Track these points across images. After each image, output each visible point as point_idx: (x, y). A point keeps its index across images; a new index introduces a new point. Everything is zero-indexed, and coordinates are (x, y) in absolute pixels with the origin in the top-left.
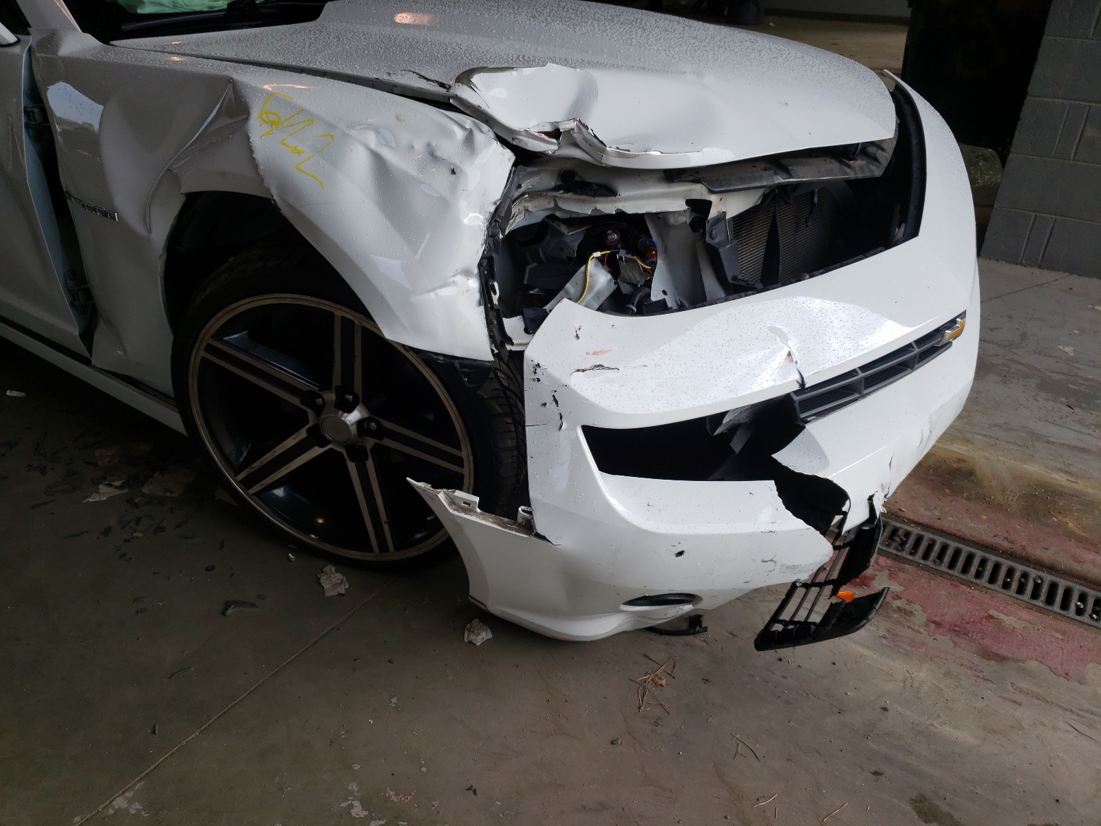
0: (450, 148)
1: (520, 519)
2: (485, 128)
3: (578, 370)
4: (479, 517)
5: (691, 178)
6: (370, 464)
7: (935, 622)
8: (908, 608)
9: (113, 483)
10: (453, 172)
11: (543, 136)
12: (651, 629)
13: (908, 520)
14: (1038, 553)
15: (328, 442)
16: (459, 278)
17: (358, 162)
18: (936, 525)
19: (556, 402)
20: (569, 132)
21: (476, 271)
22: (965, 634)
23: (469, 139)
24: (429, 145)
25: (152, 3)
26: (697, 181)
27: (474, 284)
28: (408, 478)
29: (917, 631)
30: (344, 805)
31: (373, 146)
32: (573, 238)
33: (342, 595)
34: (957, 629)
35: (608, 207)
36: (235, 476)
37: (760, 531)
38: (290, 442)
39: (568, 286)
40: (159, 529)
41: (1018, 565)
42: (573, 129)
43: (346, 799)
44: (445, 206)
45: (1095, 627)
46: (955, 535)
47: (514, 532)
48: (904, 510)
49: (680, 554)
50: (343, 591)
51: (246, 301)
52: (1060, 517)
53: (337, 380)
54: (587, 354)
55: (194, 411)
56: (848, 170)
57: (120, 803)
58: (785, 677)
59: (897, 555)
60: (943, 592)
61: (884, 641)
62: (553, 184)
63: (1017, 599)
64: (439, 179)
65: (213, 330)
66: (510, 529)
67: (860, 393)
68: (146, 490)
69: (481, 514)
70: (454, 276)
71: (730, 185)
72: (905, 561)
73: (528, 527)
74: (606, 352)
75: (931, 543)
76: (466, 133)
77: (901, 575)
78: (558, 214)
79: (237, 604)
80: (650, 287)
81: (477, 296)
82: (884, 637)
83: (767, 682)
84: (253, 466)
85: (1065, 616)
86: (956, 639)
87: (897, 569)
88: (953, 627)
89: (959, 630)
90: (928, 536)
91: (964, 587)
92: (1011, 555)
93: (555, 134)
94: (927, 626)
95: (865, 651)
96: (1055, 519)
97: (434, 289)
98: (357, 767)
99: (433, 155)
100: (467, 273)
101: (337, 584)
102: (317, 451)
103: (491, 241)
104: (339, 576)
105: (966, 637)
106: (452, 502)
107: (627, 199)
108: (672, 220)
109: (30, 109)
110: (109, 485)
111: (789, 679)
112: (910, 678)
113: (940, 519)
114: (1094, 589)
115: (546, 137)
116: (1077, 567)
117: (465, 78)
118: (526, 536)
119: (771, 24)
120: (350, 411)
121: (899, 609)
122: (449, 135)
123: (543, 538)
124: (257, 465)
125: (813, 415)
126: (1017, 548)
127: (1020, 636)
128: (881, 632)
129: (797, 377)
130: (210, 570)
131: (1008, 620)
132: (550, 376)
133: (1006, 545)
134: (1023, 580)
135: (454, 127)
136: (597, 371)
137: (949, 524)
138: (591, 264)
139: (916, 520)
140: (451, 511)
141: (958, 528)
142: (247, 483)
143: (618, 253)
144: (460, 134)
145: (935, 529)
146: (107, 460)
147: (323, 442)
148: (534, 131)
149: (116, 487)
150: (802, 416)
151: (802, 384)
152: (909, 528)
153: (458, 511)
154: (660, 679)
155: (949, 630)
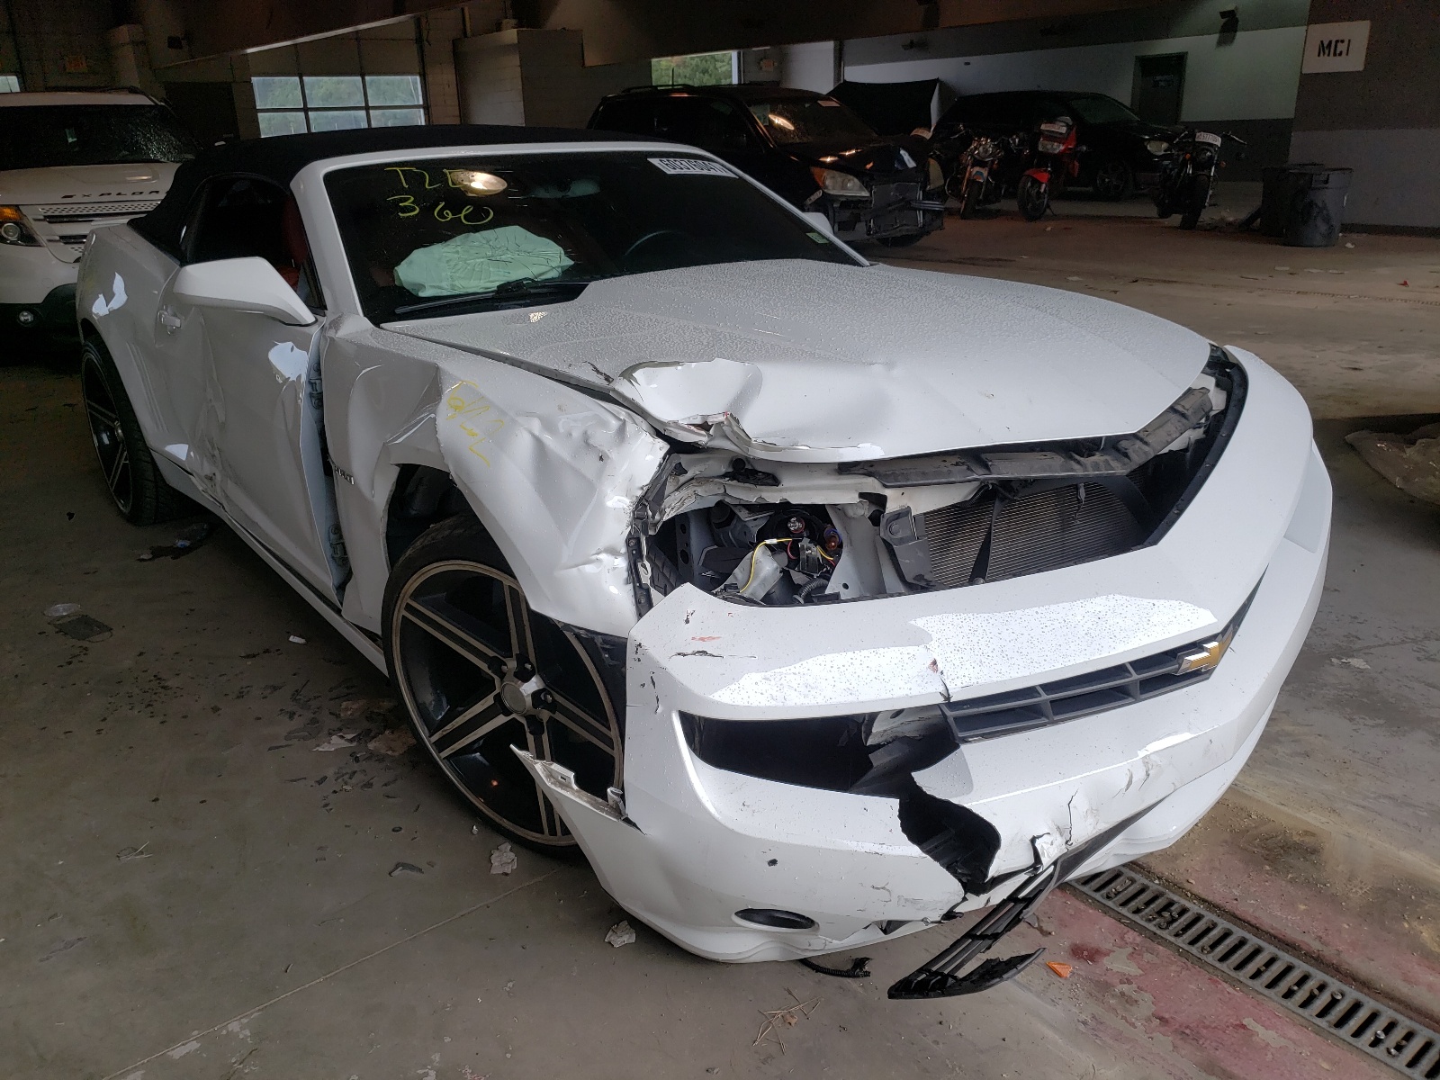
0: (602, 438)
1: (610, 802)
2: (639, 419)
3: (679, 654)
4: (573, 794)
5: (861, 471)
6: (545, 737)
7: (1161, 1019)
8: (1135, 995)
9: (345, 736)
10: (601, 458)
11: (693, 428)
12: (805, 962)
13: (1192, 894)
14: (1356, 962)
15: (512, 713)
16: (603, 556)
17: (522, 445)
18: (1228, 907)
19: (654, 684)
20: (720, 424)
21: (623, 550)
22: (1194, 1039)
23: (622, 430)
24: (585, 433)
25: (432, 287)
26: (870, 475)
27: (622, 563)
28: (512, 746)
29: (1133, 1025)
30: (420, 1072)
31: (537, 433)
32: (754, 523)
33: (506, 874)
34: (1187, 1031)
35: (772, 496)
36: (430, 737)
37: (863, 850)
38: (478, 708)
39: (736, 571)
40: (369, 785)
41: (1317, 971)
42: (723, 422)
43: (424, 1067)
44: (591, 489)
45: (1386, 1064)
46: (1248, 923)
47: (604, 814)
48: (1191, 881)
49: (773, 862)
50: (509, 871)
51: (435, 565)
52: (1415, 923)
53: (516, 650)
54: (693, 639)
55: (397, 668)
56: (1076, 466)
57: (234, 1026)
58: (936, 1042)
59: (1155, 934)
60: (1191, 986)
61: (1082, 1027)
62: (723, 470)
63: (1293, 1012)
64: (589, 465)
65: (411, 591)
66: (602, 810)
67: (1047, 717)
68: (371, 746)
69: (577, 791)
70: (598, 554)
71: (908, 480)
72: (1163, 942)
73: (618, 812)
74: (714, 638)
75: (1211, 926)
76: (621, 423)
77: (1147, 956)
78: (727, 500)
79: (405, 866)
80: (828, 579)
81: (625, 575)
82: (1085, 1023)
83: (913, 1044)
84: (446, 728)
85: (1350, 1044)
86: (1179, 1043)
87: (1144, 949)
88: (1183, 1029)
89: (1187, 1034)
90: (1209, 917)
91: (1226, 985)
92: (1317, 960)
93: (705, 426)
94: (1148, 1020)
95: (1049, 1033)
96: (1406, 926)
97: (577, 566)
98: (448, 1040)
99: (586, 441)
100: (612, 551)
101: (506, 863)
102: (501, 720)
103: (639, 523)
104: (512, 855)
105: (1195, 1042)
106: (551, 775)
107: (791, 489)
108: (850, 513)
109: (313, 381)
110: (342, 737)
111: (941, 1046)
112: (1092, 1075)
113: (1236, 900)
114: (1411, 1018)
115: (695, 429)
116: (1403, 989)
117: (628, 374)
118: (615, 820)
119: (1349, 245)
120: (526, 680)
121: (1122, 994)
122: (604, 424)
123: (634, 825)
124: (449, 728)
125: (977, 736)
126: (1328, 953)
127: (1270, 1056)
128: (1083, 1017)
129: (942, 689)
130: (398, 831)
131: (1263, 1034)
132: (651, 659)
133: (1315, 946)
134: (1316, 992)
135: (610, 416)
136: (698, 657)
137: (1246, 909)
138: (759, 551)
139: (1203, 896)
140: (549, 784)
141: (1257, 914)
142: (441, 745)
143: (801, 541)
144: (614, 424)
145: (1224, 911)
146: (349, 713)
147: (507, 712)
148: (683, 423)
149: (347, 740)
150: (961, 735)
151: (948, 698)
152: (1188, 904)
153: (555, 785)
154: (792, 1017)
155: (1176, 1031)
